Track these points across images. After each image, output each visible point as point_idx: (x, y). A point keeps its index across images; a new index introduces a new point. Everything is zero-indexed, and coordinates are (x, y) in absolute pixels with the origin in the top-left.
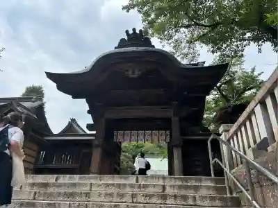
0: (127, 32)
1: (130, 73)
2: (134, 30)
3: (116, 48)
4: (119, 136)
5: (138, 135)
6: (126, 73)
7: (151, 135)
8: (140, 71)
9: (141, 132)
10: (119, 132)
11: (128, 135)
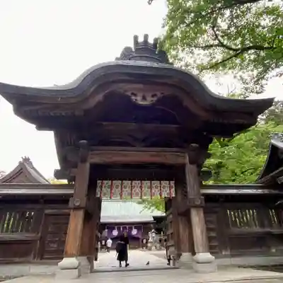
0: (136, 38)
1: (139, 98)
2: (146, 37)
3: (117, 59)
5: (132, 187)
6: (133, 98)
7: (151, 187)
8: (153, 96)
9: (137, 182)
10: (105, 182)
11: (117, 187)
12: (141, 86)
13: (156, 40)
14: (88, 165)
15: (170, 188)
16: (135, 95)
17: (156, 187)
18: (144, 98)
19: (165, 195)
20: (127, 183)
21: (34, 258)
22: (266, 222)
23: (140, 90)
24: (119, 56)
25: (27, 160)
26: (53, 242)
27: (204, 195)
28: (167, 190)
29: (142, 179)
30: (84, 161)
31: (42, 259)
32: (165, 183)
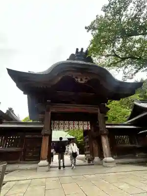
0: (77, 49)
2: (82, 49)
3: (68, 60)
4: (55, 125)
5: (69, 124)
6: (76, 79)
7: (78, 124)
8: (86, 79)
9: (71, 122)
10: (56, 121)
11: (62, 124)
12: (80, 74)
13: (87, 51)
14: (50, 113)
15: (88, 125)
16: (77, 78)
17: (81, 125)
18: (81, 80)
19: (85, 128)
20: (66, 122)
21: (21, 160)
22: (133, 142)
23: (80, 76)
24: (68, 58)
25: (10, 109)
26: (31, 152)
27: (107, 128)
28: (86, 126)
29: (74, 120)
30: (48, 111)
31: (24, 161)
32: (85, 123)
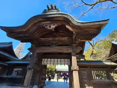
1: (48, 27)
4: (45, 61)
6: (46, 27)
7: (61, 61)
9: (56, 59)
11: (49, 61)
28: (67, 62)
